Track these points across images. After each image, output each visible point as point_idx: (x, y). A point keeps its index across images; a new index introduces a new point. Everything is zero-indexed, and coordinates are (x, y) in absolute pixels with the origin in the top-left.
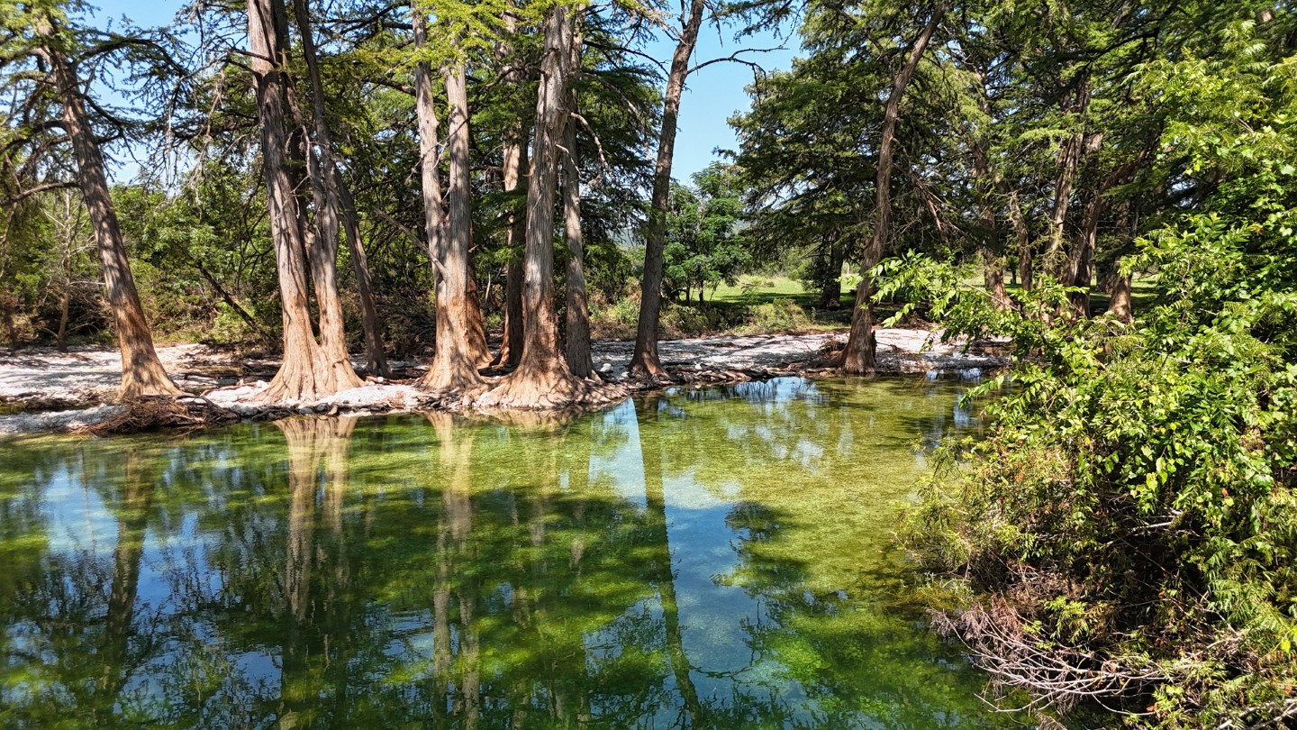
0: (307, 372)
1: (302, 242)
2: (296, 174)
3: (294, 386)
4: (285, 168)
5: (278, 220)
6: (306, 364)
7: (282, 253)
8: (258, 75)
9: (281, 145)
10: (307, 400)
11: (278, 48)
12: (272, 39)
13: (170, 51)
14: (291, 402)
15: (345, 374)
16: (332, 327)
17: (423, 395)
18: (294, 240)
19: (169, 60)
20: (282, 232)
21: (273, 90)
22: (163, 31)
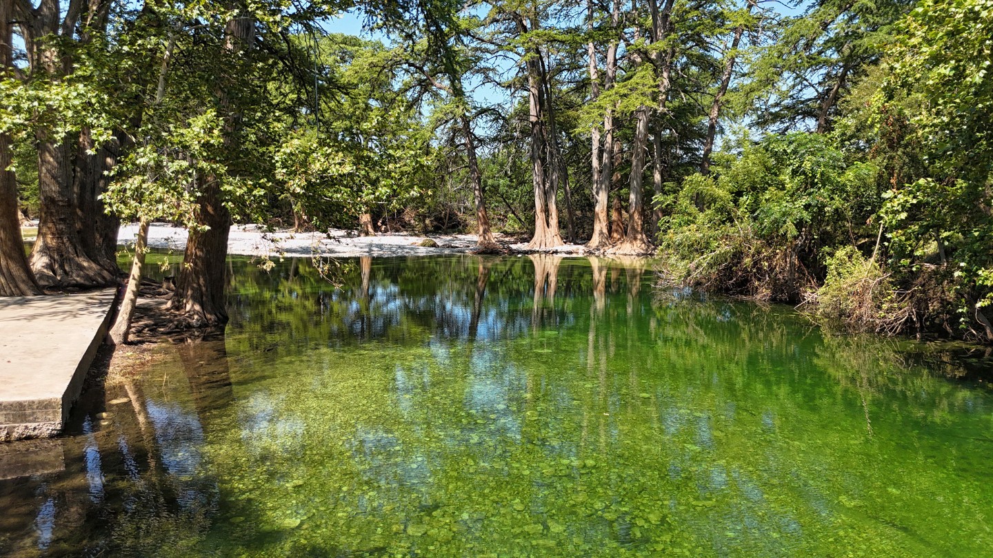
0: (543, 238)
1: (544, 187)
2: (543, 160)
3: (538, 244)
4: (540, 158)
5: (537, 179)
6: (543, 235)
7: (537, 191)
8: (532, 122)
9: (539, 149)
10: (543, 248)
11: (540, 112)
12: (538, 107)
13: (500, 111)
14: (537, 249)
15: (557, 240)
16: (554, 221)
17: (586, 250)
18: (541, 186)
19: (500, 115)
20: (537, 183)
21: (537, 127)
22: (499, 105)
